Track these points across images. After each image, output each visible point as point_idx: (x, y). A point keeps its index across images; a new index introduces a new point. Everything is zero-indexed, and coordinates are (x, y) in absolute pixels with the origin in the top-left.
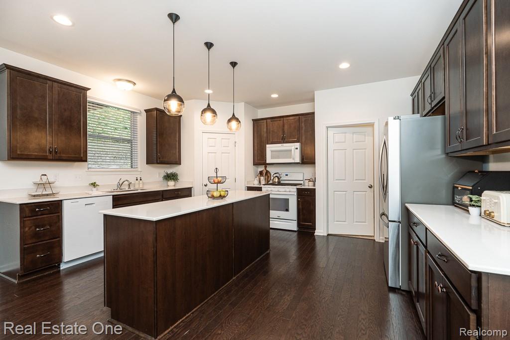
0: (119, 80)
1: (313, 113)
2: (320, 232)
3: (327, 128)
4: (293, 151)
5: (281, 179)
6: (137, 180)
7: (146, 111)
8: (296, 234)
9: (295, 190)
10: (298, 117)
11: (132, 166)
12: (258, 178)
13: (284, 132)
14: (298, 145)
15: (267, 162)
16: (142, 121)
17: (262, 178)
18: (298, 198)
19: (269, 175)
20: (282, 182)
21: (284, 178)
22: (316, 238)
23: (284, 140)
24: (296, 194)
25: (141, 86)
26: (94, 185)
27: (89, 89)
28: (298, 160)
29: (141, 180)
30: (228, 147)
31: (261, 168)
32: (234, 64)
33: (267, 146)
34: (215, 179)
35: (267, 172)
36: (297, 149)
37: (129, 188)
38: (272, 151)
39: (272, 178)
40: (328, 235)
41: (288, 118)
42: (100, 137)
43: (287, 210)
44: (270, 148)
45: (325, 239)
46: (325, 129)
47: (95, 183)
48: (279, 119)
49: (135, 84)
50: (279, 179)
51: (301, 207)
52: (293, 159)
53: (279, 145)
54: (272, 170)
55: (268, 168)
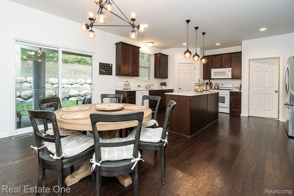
0: (148, 42)
1: (241, 52)
2: (243, 115)
3: (249, 60)
4: (228, 72)
5: (219, 87)
7: (155, 54)
8: (229, 115)
9: (229, 92)
10: (230, 54)
11: (149, 79)
13: (221, 63)
14: (230, 69)
15: (212, 78)
16: (153, 59)
17: (208, 86)
18: (230, 97)
19: (211, 84)
20: (220, 88)
21: (221, 86)
22: (241, 117)
23: (221, 67)
24: (229, 94)
25: (156, 44)
26: (139, 86)
27: (140, 47)
28: (230, 77)
29: (153, 85)
30: (191, 70)
31: (207, 81)
32: (204, 34)
33: (212, 69)
34: (198, 84)
35: (211, 83)
36: (230, 71)
37: (149, 88)
38: (214, 72)
39: (214, 86)
40: (249, 116)
41: (224, 55)
42: (142, 67)
43: (224, 102)
44: (213, 71)
45: (247, 118)
46: (248, 61)
47: (140, 85)
48: (219, 56)
49: (153, 43)
50: (218, 86)
51: (232, 101)
52: (227, 76)
53: (219, 69)
54: (214, 82)
55: (211, 81)
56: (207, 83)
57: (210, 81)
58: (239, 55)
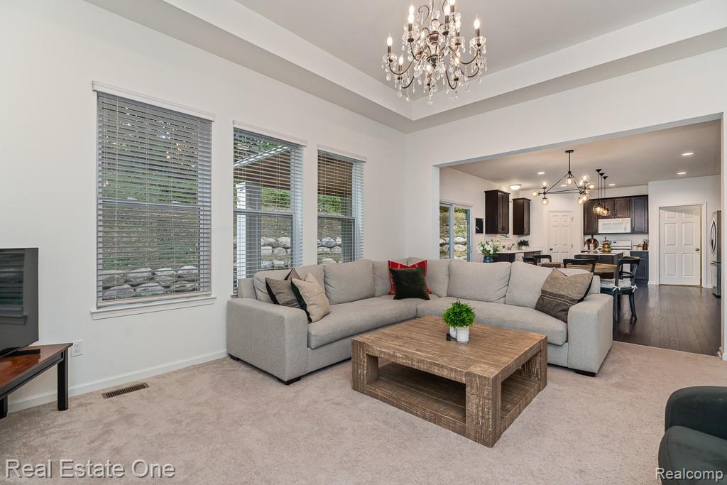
1: (647, 196)
2: (652, 282)
3: (660, 208)
4: (625, 224)
7: (514, 200)
10: (629, 198)
13: (614, 210)
14: (629, 220)
15: (598, 232)
17: (591, 245)
19: (596, 242)
22: (649, 287)
23: (615, 216)
28: (628, 230)
30: (567, 222)
31: (589, 237)
33: (599, 220)
35: (595, 240)
36: (628, 223)
38: (603, 224)
40: (660, 285)
41: (618, 199)
44: (602, 221)
45: (658, 288)
48: (610, 200)
52: (624, 230)
53: (612, 219)
54: (599, 239)
55: (595, 237)
56: (589, 241)
57: (592, 237)
58: (645, 198)
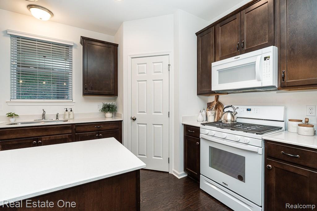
4: (259, 63)
5: (238, 116)
6: (67, 111)
12: (204, 113)
13: (241, 37)
18: (266, 162)
19: (221, 108)
21: (243, 114)
23: (241, 50)
29: (71, 111)
30: (160, 72)
31: (212, 99)
33: (213, 64)
35: (219, 105)
38: (220, 72)
41: (250, 9)
44: (217, 67)
48: (233, 18)
51: (273, 181)
